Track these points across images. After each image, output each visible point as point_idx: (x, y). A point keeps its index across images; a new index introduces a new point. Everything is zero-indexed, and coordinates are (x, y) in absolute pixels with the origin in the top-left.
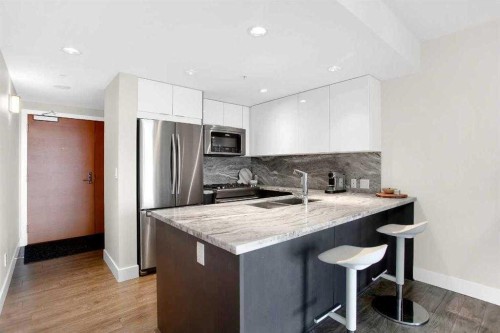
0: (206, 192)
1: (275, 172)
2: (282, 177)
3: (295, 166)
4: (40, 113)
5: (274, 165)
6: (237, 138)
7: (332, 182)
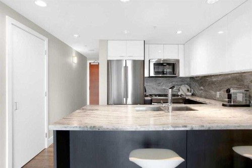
0: (146, 98)
1: (202, 88)
2: (206, 91)
3: (213, 83)
4: (93, 61)
5: (201, 82)
6: (173, 65)
7: (230, 97)
